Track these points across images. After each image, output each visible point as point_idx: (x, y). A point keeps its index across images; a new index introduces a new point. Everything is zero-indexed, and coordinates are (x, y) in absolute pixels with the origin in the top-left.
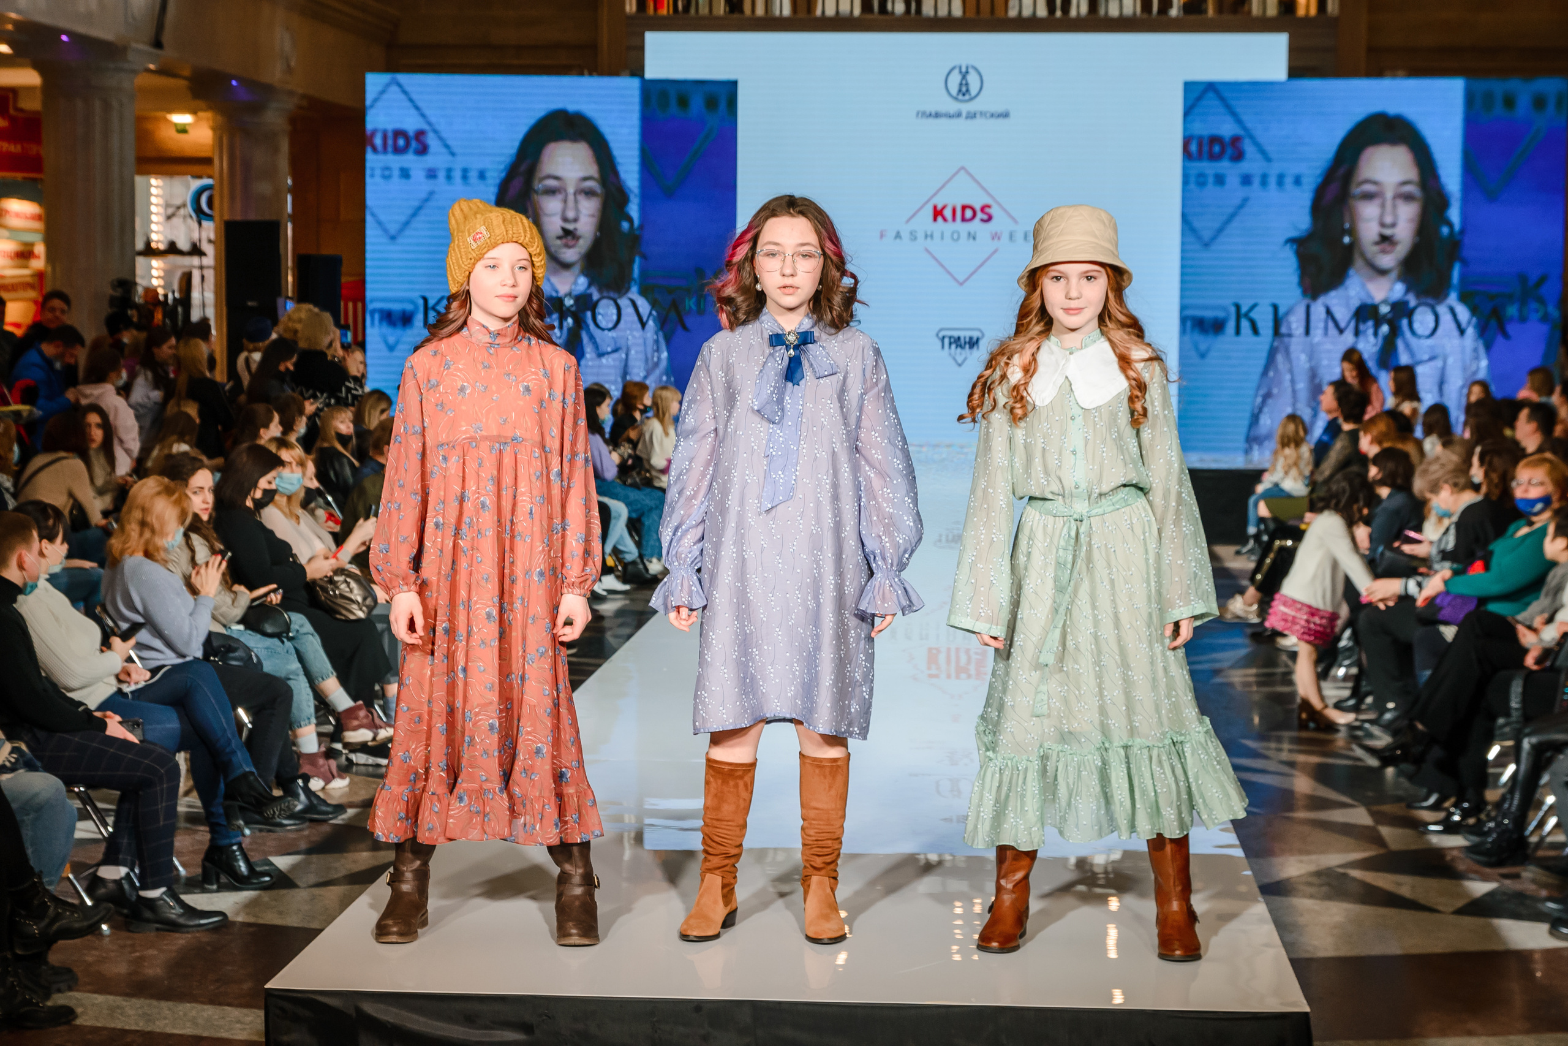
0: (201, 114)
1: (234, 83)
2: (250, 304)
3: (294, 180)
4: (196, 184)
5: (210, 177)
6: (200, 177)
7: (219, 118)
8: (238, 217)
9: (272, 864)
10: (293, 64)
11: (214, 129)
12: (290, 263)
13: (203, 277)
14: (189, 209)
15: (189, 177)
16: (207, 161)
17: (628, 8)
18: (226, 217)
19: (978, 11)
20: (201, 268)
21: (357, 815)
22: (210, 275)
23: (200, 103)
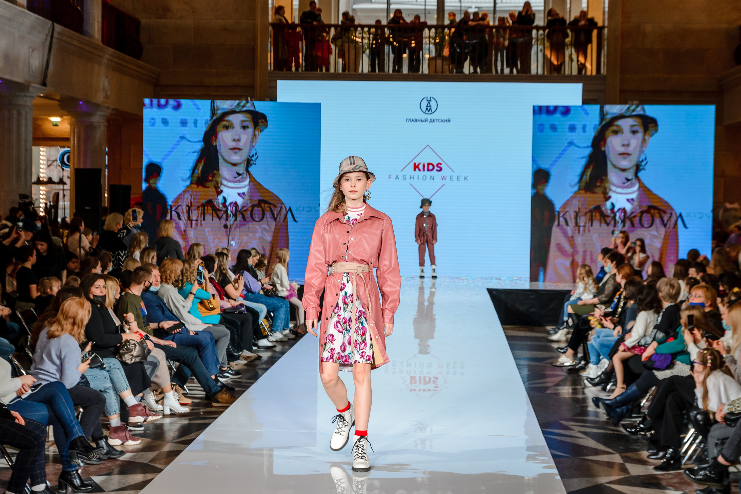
0: (64, 117)
1: (81, 103)
2: (86, 208)
3: (108, 149)
4: (62, 150)
5: (68, 147)
6: (64, 147)
7: (73, 119)
8: (82, 167)
9: (92, 480)
10: (109, 94)
11: (70, 124)
12: (106, 189)
13: (64, 195)
14: (59, 162)
15: (59, 147)
16: (67, 139)
17: (269, 68)
18: (76, 167)
19: (436, 72)
20: (63, 190)
21: (134, 456)
22: (67, 193)
23: (64, 112)
